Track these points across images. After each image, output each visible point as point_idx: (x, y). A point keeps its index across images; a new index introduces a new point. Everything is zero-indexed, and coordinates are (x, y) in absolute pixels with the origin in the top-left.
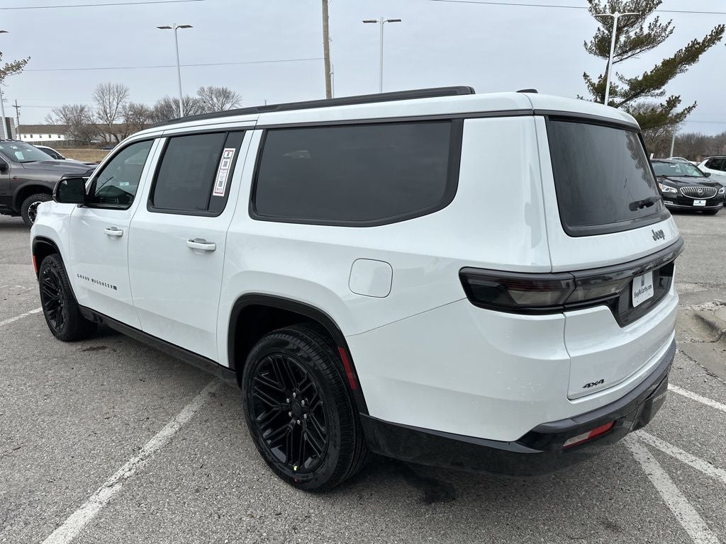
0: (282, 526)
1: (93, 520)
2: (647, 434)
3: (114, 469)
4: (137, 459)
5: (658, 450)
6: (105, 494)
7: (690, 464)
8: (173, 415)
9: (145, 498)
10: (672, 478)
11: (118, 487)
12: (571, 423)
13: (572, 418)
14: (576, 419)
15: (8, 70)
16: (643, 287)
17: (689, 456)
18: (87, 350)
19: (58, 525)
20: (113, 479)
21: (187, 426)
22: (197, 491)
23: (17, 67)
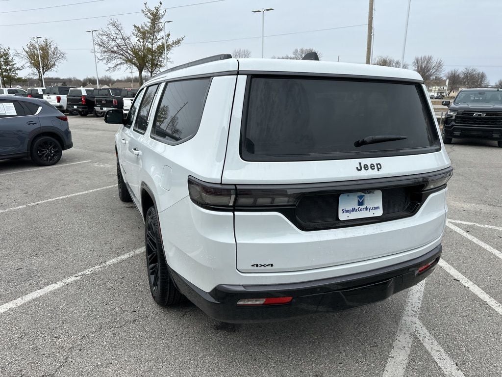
0: (129, 317)
1: (55, 290)
2: (426, 331)
3: (86, 268)
4: (99, 267)
5: (421, 344)
6: (72, 279)
7: (438, 361)
8: (135, 248)
9: (84, 286)
10: (408, 365)
11: (79, 278)
12: (242, 289)
13: (244, 286)
14: (247, 288)
15: (174, 44)
16: (362, 207)
17: (444, 354)
18: (129, 207)
19: (41, 288)
20: (80, 274)
21: (138, 255)
22: (109, 289)
23: (178, 42)
